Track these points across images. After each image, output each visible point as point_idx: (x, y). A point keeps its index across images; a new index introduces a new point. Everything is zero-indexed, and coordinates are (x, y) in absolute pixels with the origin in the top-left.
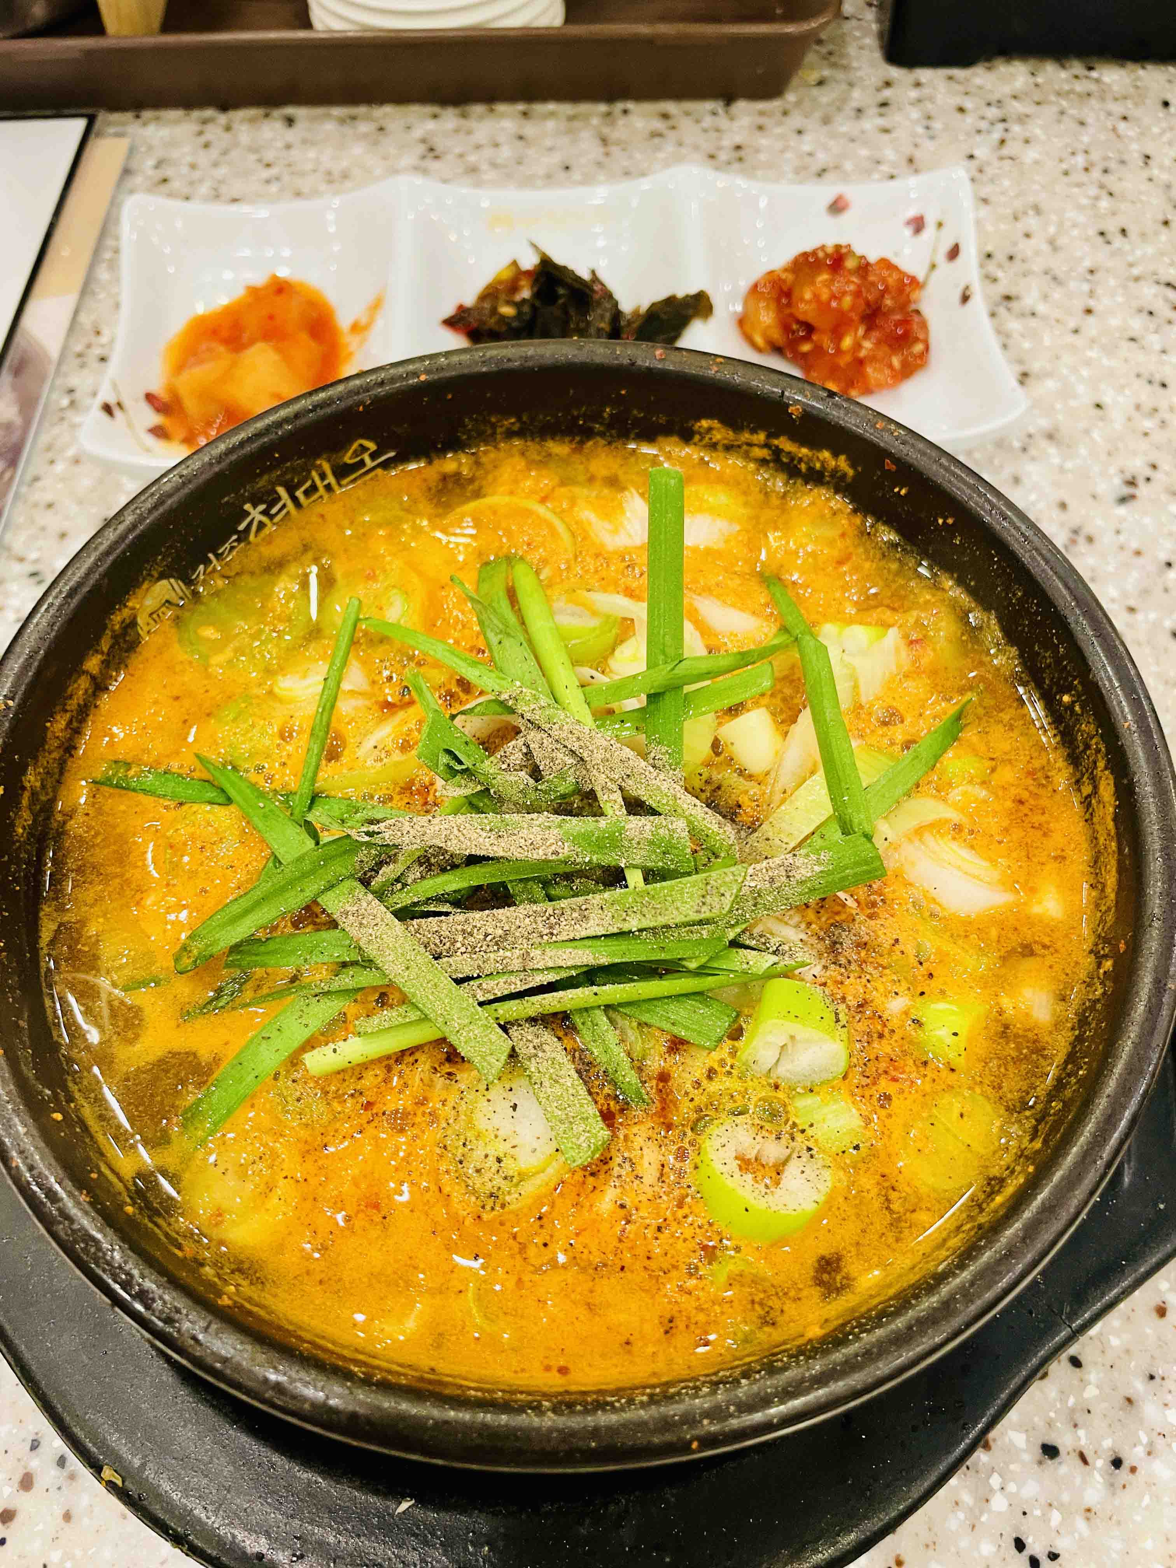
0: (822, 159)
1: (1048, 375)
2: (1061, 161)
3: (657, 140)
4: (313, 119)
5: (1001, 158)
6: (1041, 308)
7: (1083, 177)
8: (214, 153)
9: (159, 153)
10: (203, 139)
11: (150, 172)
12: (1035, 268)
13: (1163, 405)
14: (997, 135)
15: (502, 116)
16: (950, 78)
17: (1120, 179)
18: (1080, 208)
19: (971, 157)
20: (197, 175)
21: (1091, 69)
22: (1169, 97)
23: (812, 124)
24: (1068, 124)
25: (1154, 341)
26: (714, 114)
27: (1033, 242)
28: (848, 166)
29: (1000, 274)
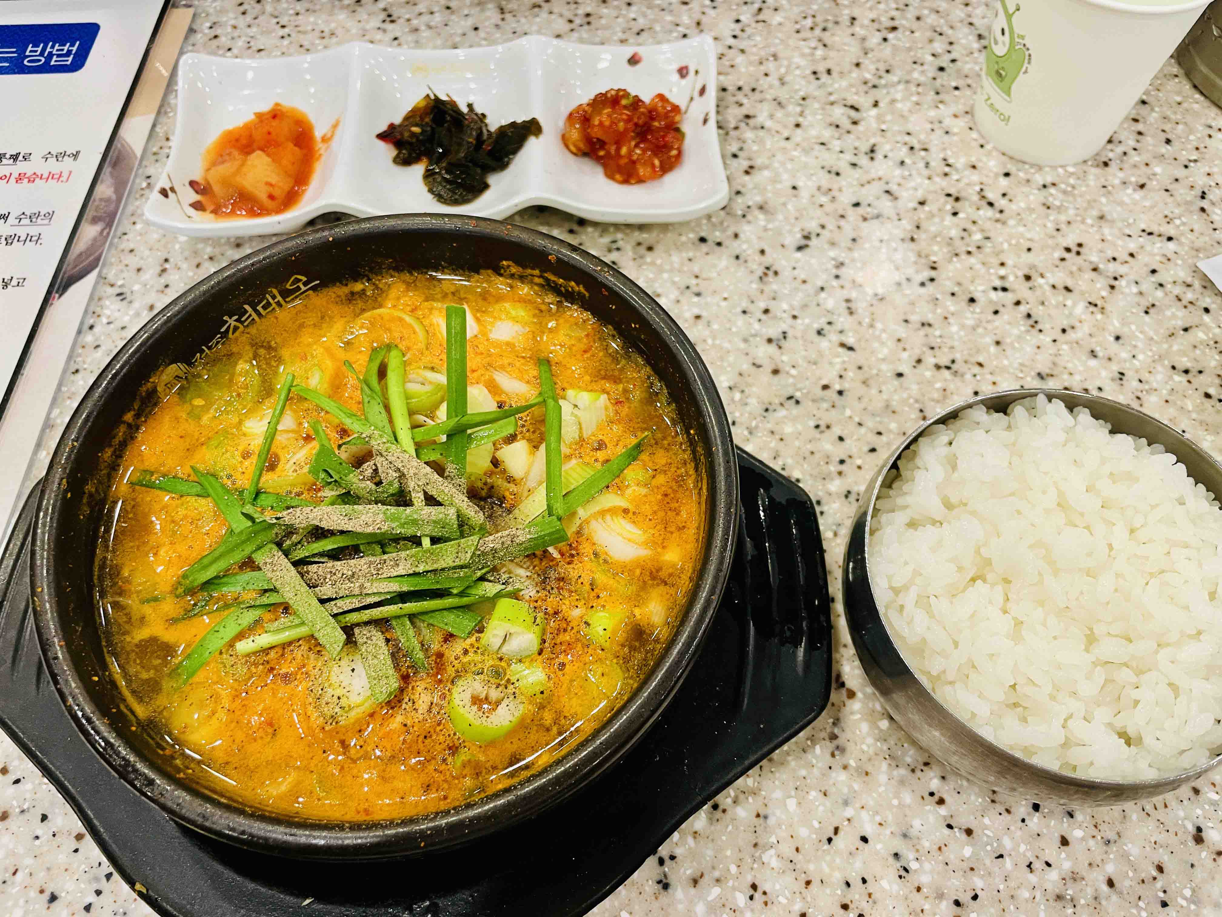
0: (642, 22)
1: (766, 167)
2: (797, 23)
3: (536, 10)
5: (757, 22)
6: (768, 124)
7: (809, 34)
8: (248, 18)
9: (213, 19)
11: (207, 31)
12: (768, 97)
13: (835, 187)
17: (833, 35)
18: (803, 55)
19: (738, 21)
20: (236, 33)
25: (836, 145)
27: (769, 79)
28: (658, 28)
29: (745, 101)
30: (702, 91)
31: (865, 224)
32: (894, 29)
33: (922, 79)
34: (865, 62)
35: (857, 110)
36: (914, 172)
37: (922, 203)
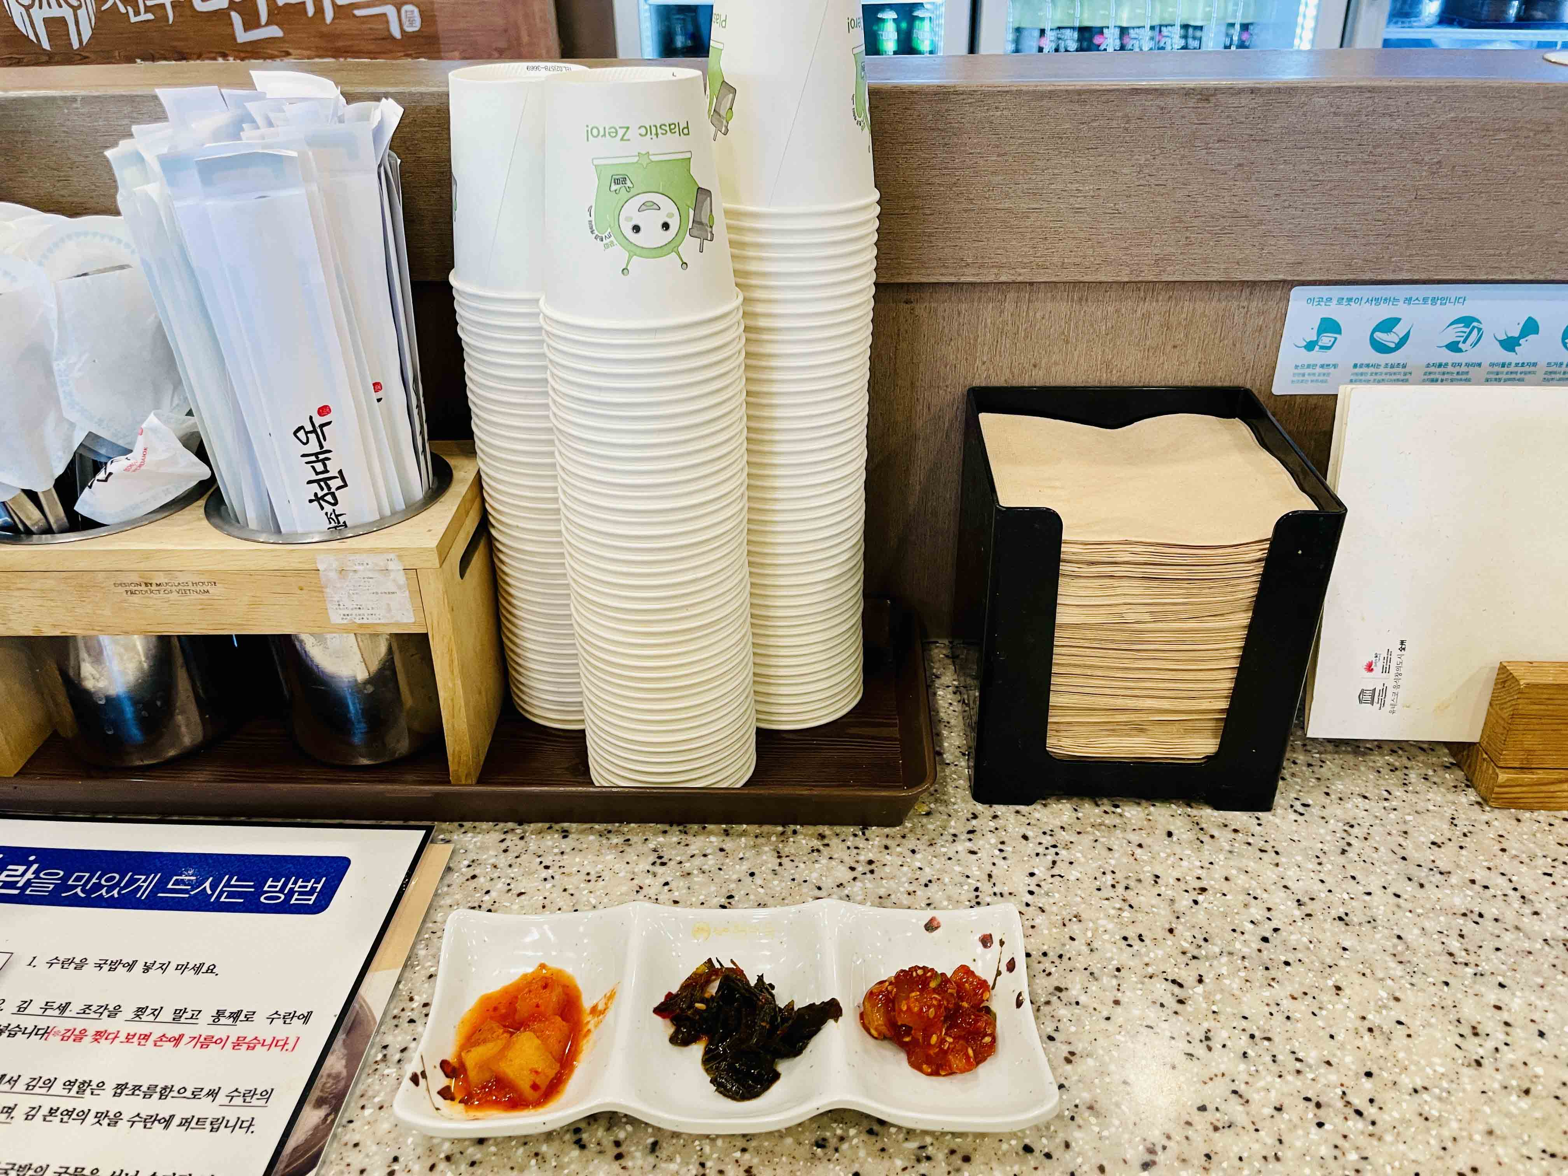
0: (928, 874)
1: (1089, 1054)
2: (1096, 879)
3: (815, 854)
4: (582, 832)
5: (1053, 876)
6: (1083, 999)
7: (1110, 893)
8: (511, 855)
9: (472, 856)
10: (504, 846)
11: (465, 870)
12: (1078, 965)
14: (1050, 858)
15: (711, 833)
16: (1017, 812)
17: (1137, 895)
18: (1109, 917)
19: (1032, 875)
20: (496, 874)
21: (1117, 806)
22: (1172, 828)
23: (922, 846)
24: (1100, 849)
25: (1165, 1029)
26: (855, 835)
27: (1075, 944)
29: (1053, 970)
30: (1011, 966)
31: (1217, 1134)
32: (1203, 890)
33: (1246, 951)
34: (1179, 929)
35: (1181, 986)
36: (1261, 1068)
37: (1278, 1109)
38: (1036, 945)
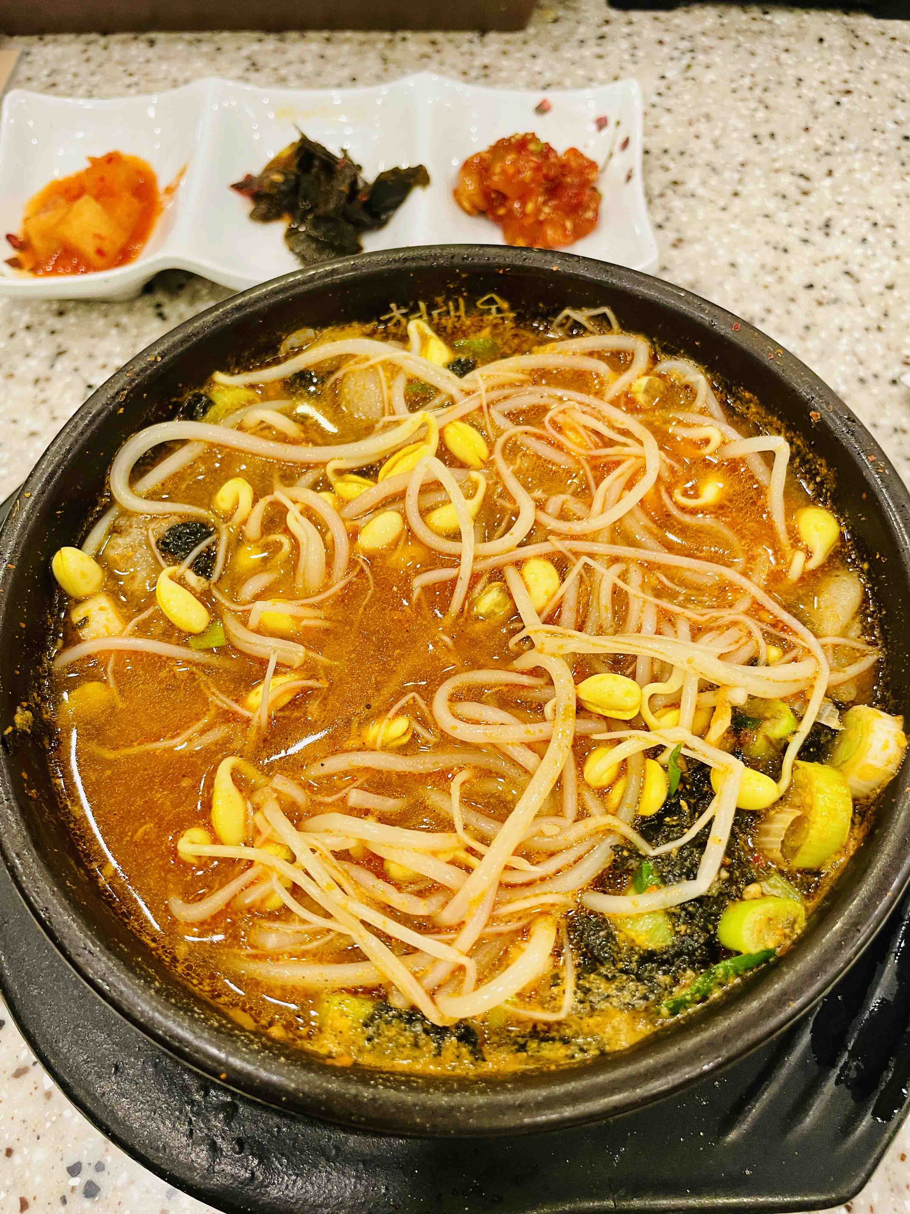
0: (548, 76)
1: (698, 240)
2: (732, 81)
3: (425, 60)
4: (168, 41)
5: (686, 79)
6: (701, 191)
7: (748, 94)
8: (92, 66)
9: (53, 65)
10: (86, 56)
11: (44, 79)
12: (700, 162)
13: (783, 266)
14: (685, 61)
15: (311, 41)
16: (656, 19)
17: (776, 96)
18: (741, 117)
19: (663, 77)
20: (77, 81)
21: (766, 13)
22: (824, 35)
23: (544, 52)
24: (742, 53)
25: (784, 217)
26: (471, 41)
27: (700, 142)
28: (568, 82)
29: (672, 165)
30: (625, 144)
31: (821, 309)
32: (848, 92)
33: (884, 148)
34: (815, 127)
35: (807, 179)
36: (879, 252)
37: (890, 287)
38: (656, 143)
